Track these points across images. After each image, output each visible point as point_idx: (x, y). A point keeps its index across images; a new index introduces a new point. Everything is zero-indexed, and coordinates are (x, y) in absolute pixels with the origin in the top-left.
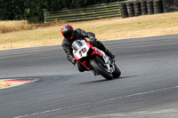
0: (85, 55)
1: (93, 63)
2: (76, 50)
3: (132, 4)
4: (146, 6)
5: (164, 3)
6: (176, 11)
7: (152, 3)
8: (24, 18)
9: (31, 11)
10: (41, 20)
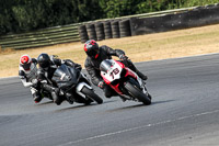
0: (117, 77)
1: (128, 86)
2: (106, 71)
3: (93, 27)
4: (110, 28)
5: (132, 24)
6: (147, 33)
7: (117, 24)
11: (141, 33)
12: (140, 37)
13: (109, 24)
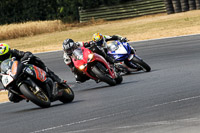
8: (57, 18)
9: (65, 10)
10: (76, 19)
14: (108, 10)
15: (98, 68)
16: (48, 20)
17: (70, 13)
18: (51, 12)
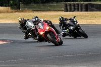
3: (70, 5)
4: (78, 7)
5: (89, 6)
6: (95, 11)
7: (82, 5)
8: (9, 6)
9: (13, 3)
10: (18, 8)
11: (92, 11)
12: (92, 12)
13: (78, 4)
14: (35, 6)
15: (50, 35)
16: (4, 6)
17: (16, 5)
18: (6, 3)
